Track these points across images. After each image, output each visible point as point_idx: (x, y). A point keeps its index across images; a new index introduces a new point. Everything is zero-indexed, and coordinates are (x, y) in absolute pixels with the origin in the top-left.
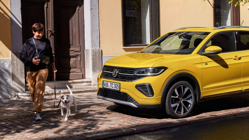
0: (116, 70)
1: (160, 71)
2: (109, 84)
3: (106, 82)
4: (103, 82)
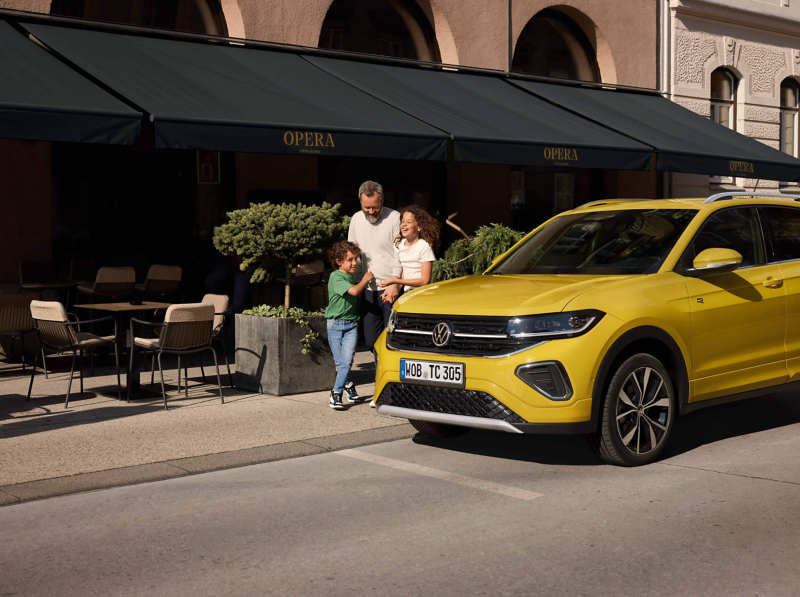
0: (445, 324)
1: (585, 323)
2: (425, 367)
3: (412, 363)
4: (402, 362)
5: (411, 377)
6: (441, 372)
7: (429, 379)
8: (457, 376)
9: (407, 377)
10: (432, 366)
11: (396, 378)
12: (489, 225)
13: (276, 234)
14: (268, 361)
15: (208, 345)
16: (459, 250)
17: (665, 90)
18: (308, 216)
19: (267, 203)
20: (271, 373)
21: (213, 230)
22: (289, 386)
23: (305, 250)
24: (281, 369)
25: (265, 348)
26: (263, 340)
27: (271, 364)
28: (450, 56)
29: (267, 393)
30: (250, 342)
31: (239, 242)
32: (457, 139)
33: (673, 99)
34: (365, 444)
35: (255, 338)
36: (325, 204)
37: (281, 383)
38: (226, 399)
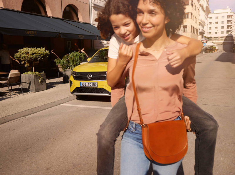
0: (90, 74)
2: (87, 84)
3: (83, 83)
4: (80, 83)
5: (83, 86)
6: (91, 84)
7: (88, 86)
8: (96, 85)
9: (82, 86)
10: (89, 83)
11: (79, 86)
12: (74, 52)
13: (32, 55)
14: (31, 84)
15: (18, 82)
16: (66, 57)
17: (91, 23)
18: (39, 51)
19: (27, 48)
20: (32, 87)
21: (14, 54)
22: (37, 90)
23: (40, 58)
24: (35, 86)
25: (30, 82)
26: (30, 80)
27: (32, 85)
28: (50, 14)
29: (31, 92)
30: (26, 80)
31: (23, 57)
32: (61, 33)
33: (93, 25)
34: (67, 102)
35: (27, 80)
36: (41, 48)
37: (35, 90)
38: (24, 94)
